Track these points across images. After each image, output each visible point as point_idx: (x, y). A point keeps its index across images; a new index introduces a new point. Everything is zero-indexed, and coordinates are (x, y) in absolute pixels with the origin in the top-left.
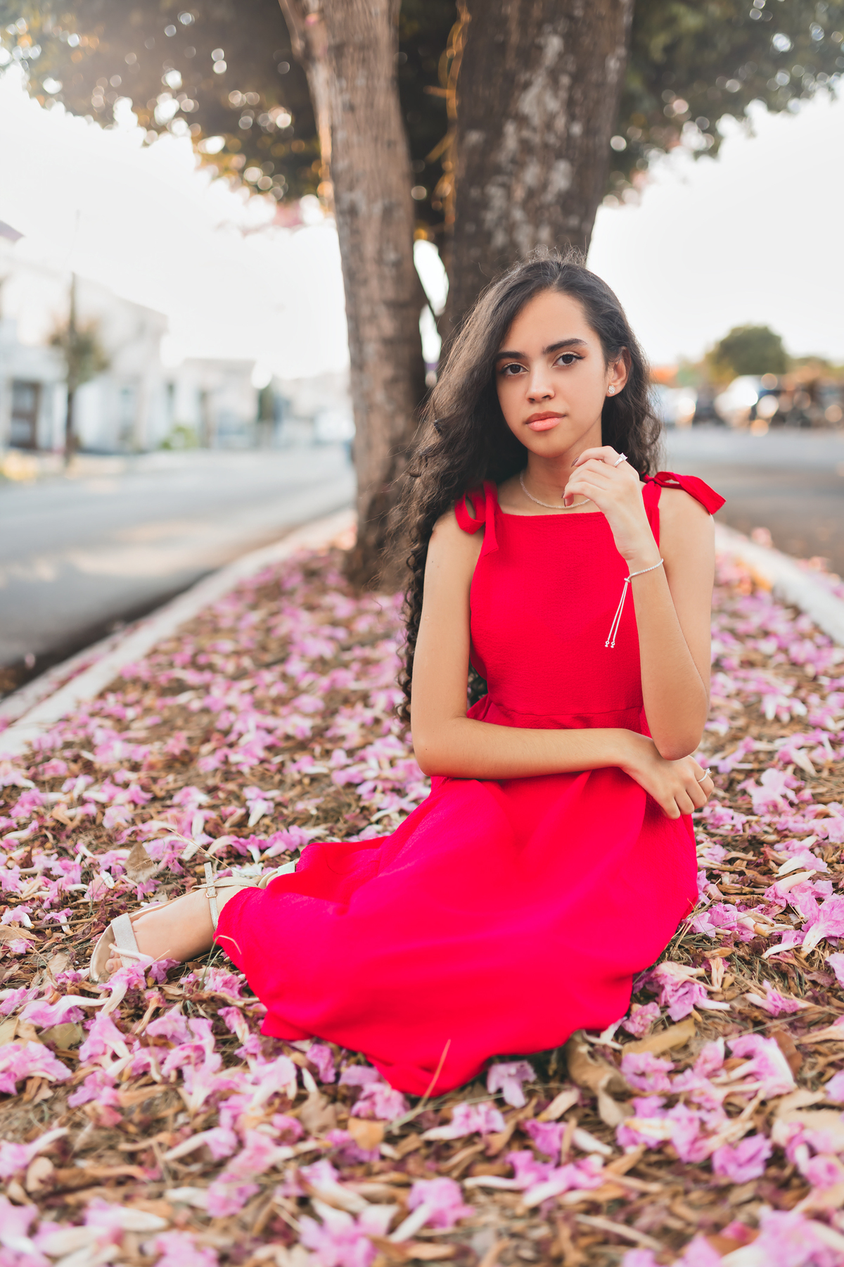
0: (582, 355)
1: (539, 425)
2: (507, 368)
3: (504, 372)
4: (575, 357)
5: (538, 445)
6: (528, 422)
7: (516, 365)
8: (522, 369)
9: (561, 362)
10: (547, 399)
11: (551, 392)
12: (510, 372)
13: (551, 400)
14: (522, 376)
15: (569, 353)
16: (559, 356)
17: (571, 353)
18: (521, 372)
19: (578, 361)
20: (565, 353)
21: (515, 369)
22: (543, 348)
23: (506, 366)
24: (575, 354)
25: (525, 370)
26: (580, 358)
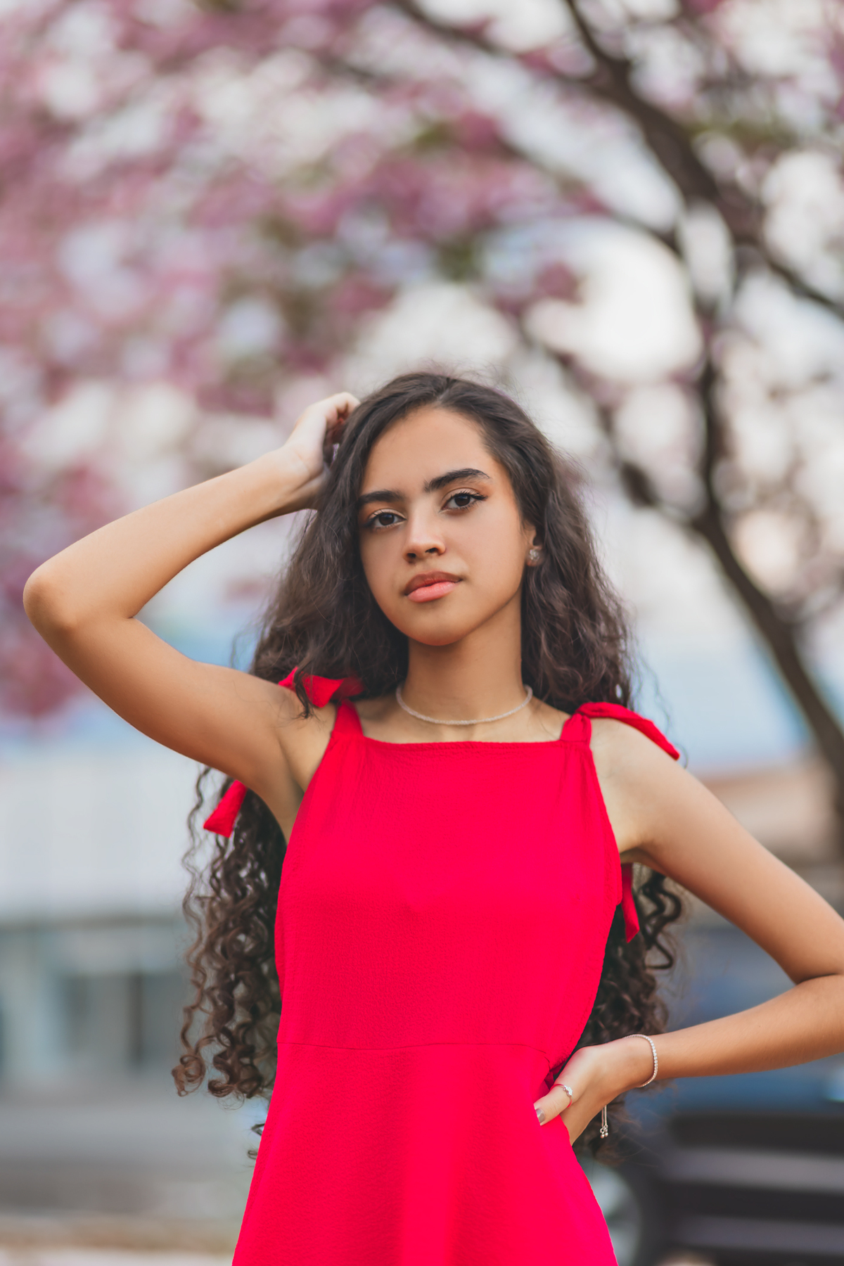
0: (483, 493)
1: (423, 593)
2: (375, 518)
3: (370, 525)
4: (473, 496)
5: (423, 623)
6: (407, 591)
7: (389, 514)
8: (396, 519)
9: (453, 504)
10: (435, 554)
11: (440, 544)
12: (378, 524)
13: (442, 556)
14: (397, 527)
15: (463, 491)
16: (449, 496)
17: (468, 491)
18: (397, 523)
19: (478, 502)
20: (459, 492)
21: (386, 519)
22: (425, 483)
23: (373, 516)
24: (473, 493)
25: (401, 519)
26: (481, 498)
